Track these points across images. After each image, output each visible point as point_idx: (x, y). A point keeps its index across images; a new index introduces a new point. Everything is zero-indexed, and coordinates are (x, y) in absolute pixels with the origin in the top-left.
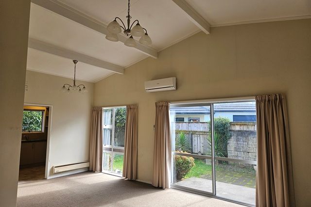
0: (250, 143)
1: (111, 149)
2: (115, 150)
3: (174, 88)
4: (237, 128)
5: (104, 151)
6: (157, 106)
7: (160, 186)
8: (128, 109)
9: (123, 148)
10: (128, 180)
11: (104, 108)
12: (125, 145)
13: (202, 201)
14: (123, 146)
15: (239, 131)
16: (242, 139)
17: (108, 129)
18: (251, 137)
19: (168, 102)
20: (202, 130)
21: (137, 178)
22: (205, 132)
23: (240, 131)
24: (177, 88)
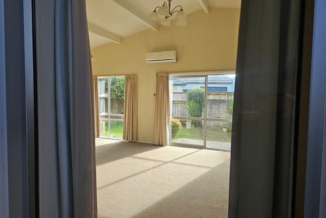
0: (221, 110)
1: (108, 116)
2: (111, 117)
3: (175, 61)
4: (211, 97)
5: (100, 119)
6: (157, 77)
7: (161, 144)
8: (127, 79)
9: (123, 115)
10: (129, 142)
11: (99, 77)
12: (124, 112)
13: (197, 151)
14: (123, 113)
15: (212, 100)
16: (215, 107)
17: (103, 98)
18: (222, 105)
19: (168, 73)
20: (180, 99)
21: (137, 139)
22: (182, 102)
23: (214, 100)
24: (177, 61)
